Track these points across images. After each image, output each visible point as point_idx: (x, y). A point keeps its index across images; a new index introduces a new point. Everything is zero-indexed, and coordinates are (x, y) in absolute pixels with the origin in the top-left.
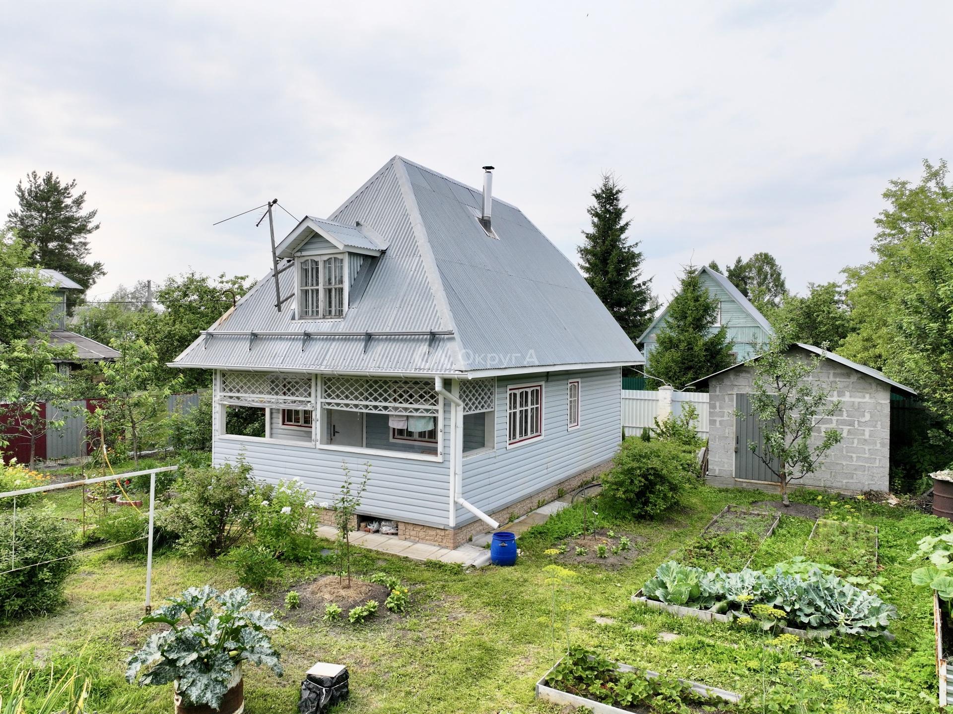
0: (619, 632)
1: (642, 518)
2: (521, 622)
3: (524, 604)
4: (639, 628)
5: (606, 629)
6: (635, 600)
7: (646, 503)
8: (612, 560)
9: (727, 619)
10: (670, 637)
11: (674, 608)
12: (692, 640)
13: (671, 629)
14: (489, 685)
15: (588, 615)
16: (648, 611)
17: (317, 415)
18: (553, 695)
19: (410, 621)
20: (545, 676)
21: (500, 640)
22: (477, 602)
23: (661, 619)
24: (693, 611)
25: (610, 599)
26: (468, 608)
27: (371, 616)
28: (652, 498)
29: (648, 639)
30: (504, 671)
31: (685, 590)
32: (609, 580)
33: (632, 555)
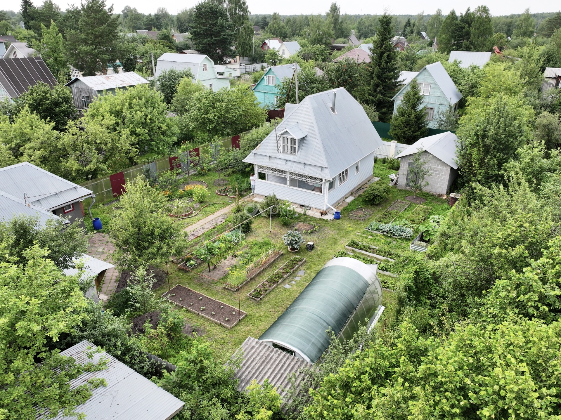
0: (361, 236)
1: (372, 205)
2: (342, 233)
3: (342, 229)
4: (365, 235)
5: (358, 235)
6: (365, 229)
7: (374, 201)
8: (362, 218)
9: (382, 234)
10: (371, 237)
11: (373, 231)
12: (374, 238)
13: (371, 235)
14: (337, 246)
15: (355, 232)
16: (367, 232)
17: (288, 179)
18: (348, 247)
19: (320, 233)
20: (347, 244)
21: (338, 237)
22: (332, 229)
23: (369, 234)
24: (376, 232)
25: (360, 228)
26: (331, 230)
27: (312, 232)
28: (375, 200)
29: (366, 238)
30: (339, 243)
31: (375, 228)
32: (361, 223)
33: (368, 216)
